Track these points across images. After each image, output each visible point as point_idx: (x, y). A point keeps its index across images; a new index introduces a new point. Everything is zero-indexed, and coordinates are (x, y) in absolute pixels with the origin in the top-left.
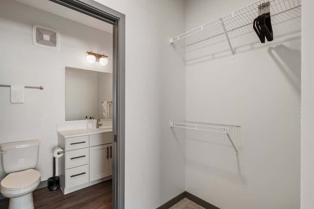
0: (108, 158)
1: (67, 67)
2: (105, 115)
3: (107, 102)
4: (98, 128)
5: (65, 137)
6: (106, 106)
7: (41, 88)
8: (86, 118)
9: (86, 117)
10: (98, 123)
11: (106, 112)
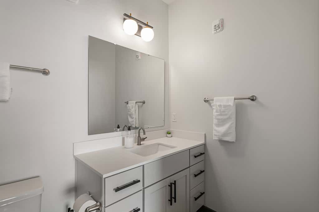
0: (171, 204)
1: (91, 36)
2: (133, 121)
3: (135, 101)
4: (140, 144)
5: (104, 176)
6: (134, 108)
7: (45, 72)
8: (118, 127)
9: (118, 125)
10: (139, 136)
11: (134, 116)
